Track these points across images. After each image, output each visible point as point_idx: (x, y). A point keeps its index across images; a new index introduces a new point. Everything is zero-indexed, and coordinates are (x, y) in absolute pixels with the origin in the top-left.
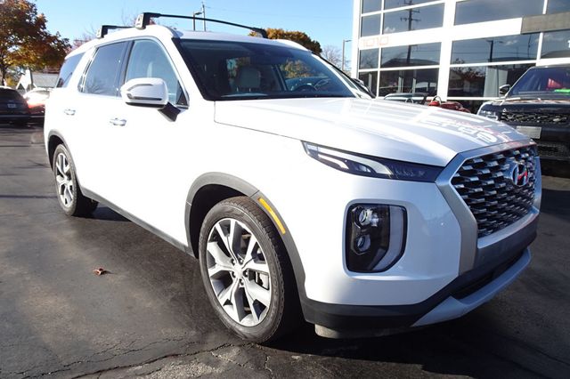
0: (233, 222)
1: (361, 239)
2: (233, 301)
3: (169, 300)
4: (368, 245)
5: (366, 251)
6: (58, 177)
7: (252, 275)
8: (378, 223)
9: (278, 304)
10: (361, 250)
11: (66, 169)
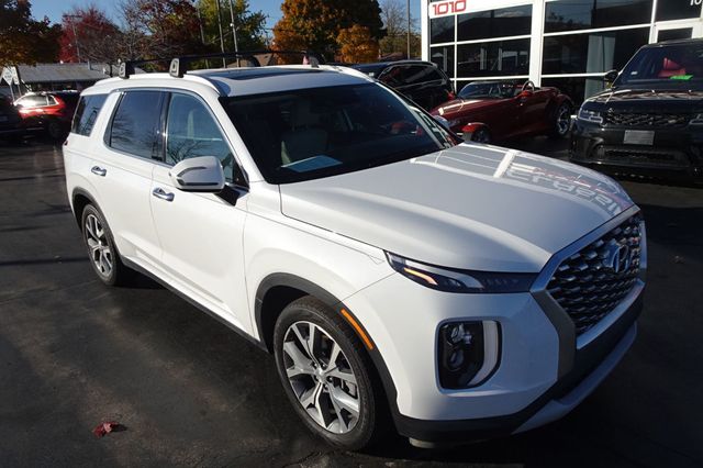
0: (312, 326)
1: (454, 355)
2: (317, 405)
3: (243, 400)
4: (461, 359)
5: (460, 366)
6: (90, 241)
7: (337, 382)
8: (471, 340)
9: (369, 416)
10: (454, 365)
11: (99, 233)
